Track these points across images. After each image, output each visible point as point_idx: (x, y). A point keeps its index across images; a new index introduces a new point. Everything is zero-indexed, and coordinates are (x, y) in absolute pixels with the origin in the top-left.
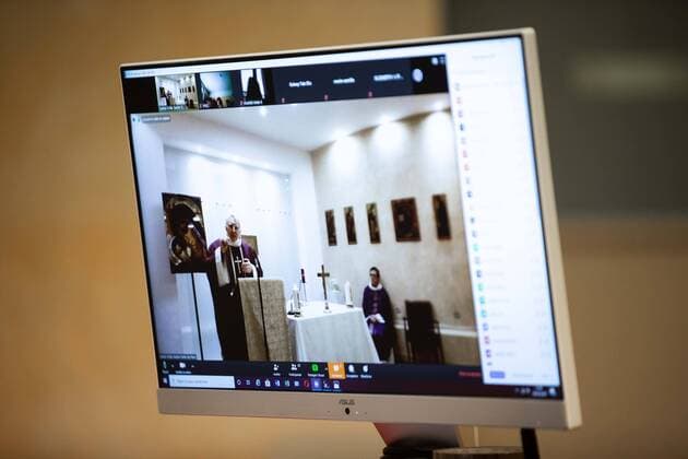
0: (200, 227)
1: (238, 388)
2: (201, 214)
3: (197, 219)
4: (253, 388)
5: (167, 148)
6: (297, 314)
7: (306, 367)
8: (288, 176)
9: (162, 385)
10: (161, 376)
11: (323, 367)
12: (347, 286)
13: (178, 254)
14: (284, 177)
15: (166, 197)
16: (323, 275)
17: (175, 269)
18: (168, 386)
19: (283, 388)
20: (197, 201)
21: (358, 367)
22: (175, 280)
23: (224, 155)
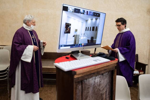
0: (70, 28)
1: (70, 48)
2: (71, 26)
3: (70, 27)
4: (73, 47)
5: (68, 17)
6: (80, 38)
7: (80, 44)
8: (83, 23)
9: (59, 49)
10: (59, 47)
11: (81, 44)
12: (86, 35)
13: (66, 31)
14: (82, 22)
15: (66, 23)
16: (84, 34)
17: (65, 33)
18: (60, 49)
19: (76, 47)
20: (70, 24)
21: (85, 44)
22: (64, 35)
23: (76, 19)
